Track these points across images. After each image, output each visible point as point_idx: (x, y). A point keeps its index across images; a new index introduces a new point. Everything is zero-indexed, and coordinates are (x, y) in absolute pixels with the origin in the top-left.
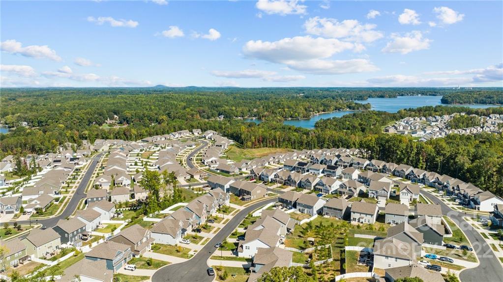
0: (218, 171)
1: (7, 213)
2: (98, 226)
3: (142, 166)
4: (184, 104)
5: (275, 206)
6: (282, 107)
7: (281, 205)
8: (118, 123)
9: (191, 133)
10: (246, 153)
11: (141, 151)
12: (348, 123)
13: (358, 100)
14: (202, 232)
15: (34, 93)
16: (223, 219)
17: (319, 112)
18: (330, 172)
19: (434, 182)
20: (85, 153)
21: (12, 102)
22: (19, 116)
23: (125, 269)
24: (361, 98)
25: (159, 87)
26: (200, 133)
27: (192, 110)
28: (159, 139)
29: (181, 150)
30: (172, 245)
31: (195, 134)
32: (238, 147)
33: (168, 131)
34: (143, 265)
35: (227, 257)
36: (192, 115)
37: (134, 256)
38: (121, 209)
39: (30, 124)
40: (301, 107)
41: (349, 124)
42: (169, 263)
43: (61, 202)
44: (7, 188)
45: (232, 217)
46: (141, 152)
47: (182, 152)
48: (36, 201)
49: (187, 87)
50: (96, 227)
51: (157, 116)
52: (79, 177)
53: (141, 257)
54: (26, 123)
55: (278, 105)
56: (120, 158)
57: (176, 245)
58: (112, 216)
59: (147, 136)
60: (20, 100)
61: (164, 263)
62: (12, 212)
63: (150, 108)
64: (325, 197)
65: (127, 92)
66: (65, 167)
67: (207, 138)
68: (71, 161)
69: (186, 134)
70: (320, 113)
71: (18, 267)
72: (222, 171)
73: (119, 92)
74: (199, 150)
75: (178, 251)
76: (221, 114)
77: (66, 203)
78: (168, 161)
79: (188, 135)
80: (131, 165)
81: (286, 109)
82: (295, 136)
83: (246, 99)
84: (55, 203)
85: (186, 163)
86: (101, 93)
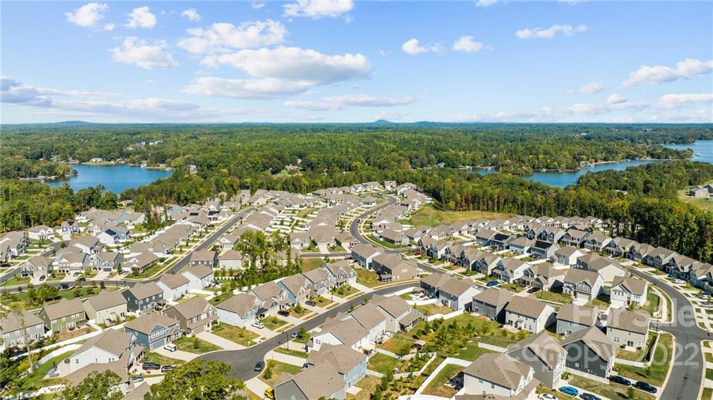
0: (382, 239)
1: (105, 270)
2: (183, 296)
3: (290, 226)
4: (393, 146)
5: (413, 293)
6: (536, 152)
7: (423, 292)
8: (301, 170)
9: (381, 186)
10: (445, 217)
11: (301, 206)
12: (626, 179)
13: (677, 143)
14: (290, 316)
15: (221, 131)
16: (332, 302)
17: (596, 161)
18: (539, 251)
19: (704, 280)
20: (233, 206)
21: (191, 141)
22: (188, 158)
23: (165, 348)
24: (682, 140)
25: (379, 123)
26: (395, 186)
27: (400, 155)
28: (334, 192)
29: (352, 208)
30: (240, 327)
31: (386, 187)
32: (436, 208)
33: (351, 182)
34: (189, 347)
35: (294, 351)
36: (399, 161)
37: (184, 334)
38: (224, 278)
39: (199, 168)
40: (567, 153)
41: (627, 181)
42: (221, 348)
43: (167, 263)
44: (123, 243)
45: (347, 301)
46: (300, 209)
47: (354, 210)
48: (134, 259)
49: (416, 123)
50: (180, 296)
51: (350, 162)
52: (207, 235)
53: (193, 336)
54: (194, 167)
55: (530, 150)
56: (265, 214)
57: (244, 328)
58: (207, 285)
59: (322, 188)
60: (201, 138)
61: (214, 347)
62: (110, 270)
63: (347, 152)
64: (500, 286)
65: (332, 130)
66: (194, 222)
67: (399, 193)
68: (209, 214)
69: (374, 187)
70: (598, 163)
71: (74, 331)
72: (387, 239)
73: (321, 129)
74: (378, 209)
75: (241, 336)
76: (442, 161)
77: (172, 265)
78: (322, 222)
79: (376, 188)
80: (276, 224)
81: (541, 156)
82: (524, 195)
83: (491, 140)
84: (159, 263)
85: (349, 225)
86: (300, 130)
